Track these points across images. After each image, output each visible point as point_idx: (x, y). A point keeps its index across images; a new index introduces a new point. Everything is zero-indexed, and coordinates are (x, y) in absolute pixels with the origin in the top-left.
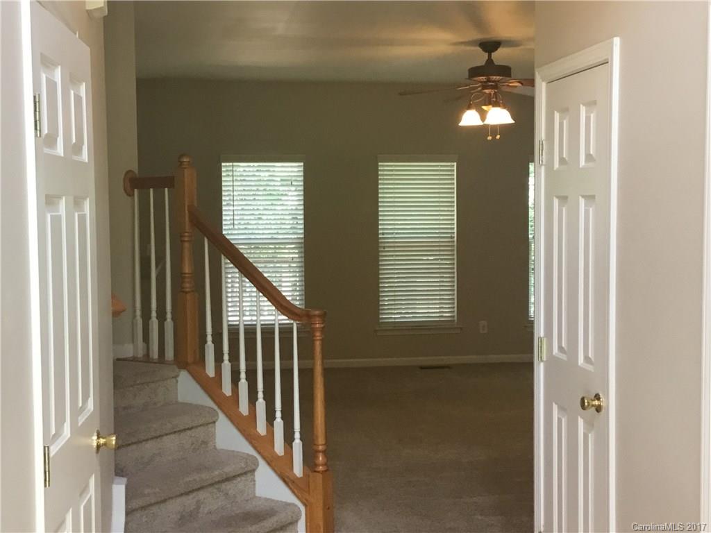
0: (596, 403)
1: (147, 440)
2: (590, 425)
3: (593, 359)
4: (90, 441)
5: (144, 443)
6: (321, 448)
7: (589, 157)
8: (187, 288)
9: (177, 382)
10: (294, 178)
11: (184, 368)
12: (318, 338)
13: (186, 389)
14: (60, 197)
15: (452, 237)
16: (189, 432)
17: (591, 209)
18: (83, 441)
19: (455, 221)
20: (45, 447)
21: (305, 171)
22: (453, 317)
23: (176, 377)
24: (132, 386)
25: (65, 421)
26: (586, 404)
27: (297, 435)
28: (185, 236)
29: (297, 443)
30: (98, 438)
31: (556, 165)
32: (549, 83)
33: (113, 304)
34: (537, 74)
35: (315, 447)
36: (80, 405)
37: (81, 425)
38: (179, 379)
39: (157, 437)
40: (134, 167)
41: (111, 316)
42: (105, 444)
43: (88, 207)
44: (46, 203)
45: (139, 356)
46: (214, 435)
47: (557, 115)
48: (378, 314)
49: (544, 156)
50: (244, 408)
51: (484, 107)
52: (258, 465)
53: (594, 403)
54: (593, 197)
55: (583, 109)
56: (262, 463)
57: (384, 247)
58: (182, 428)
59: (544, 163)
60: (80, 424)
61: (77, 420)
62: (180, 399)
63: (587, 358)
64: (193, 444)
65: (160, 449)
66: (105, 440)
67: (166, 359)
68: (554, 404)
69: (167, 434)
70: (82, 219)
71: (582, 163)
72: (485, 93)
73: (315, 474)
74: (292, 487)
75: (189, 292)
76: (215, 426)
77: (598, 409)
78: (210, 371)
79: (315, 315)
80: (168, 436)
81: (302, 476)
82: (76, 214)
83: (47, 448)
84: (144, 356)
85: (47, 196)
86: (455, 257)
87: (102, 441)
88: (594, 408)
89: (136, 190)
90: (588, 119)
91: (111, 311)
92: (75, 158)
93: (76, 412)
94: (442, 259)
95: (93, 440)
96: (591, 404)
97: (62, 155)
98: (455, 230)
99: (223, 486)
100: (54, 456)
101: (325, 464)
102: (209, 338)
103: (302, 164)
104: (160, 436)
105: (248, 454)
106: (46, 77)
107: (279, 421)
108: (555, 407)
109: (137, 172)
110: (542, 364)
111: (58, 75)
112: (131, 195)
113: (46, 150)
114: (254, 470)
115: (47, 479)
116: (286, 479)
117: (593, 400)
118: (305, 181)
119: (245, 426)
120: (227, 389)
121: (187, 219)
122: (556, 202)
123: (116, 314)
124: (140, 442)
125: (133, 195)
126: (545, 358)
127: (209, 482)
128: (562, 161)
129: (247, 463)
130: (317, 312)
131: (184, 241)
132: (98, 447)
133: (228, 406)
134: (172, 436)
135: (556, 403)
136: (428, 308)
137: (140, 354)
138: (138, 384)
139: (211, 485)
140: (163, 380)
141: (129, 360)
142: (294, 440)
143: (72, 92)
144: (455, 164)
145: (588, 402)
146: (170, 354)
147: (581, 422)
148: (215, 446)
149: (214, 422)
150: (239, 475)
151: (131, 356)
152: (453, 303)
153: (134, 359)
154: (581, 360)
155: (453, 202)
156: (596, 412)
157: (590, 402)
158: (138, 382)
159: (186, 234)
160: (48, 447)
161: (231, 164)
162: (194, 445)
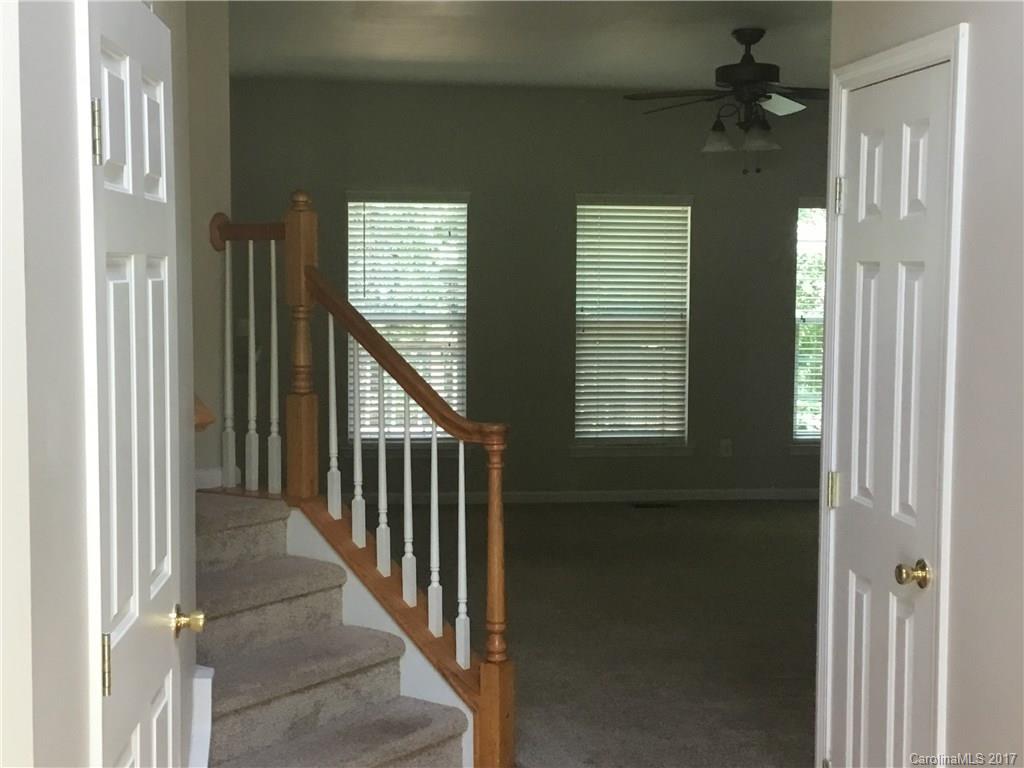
0: (920, 573)
1: (241, 611)
2: (907, 606)
3: (915, 509)
4: (165, 620)
5: (238, 615)
6: (497, 627)
7: (914, 204)
8: (300, 388)
9: (286, 525)
10: (453, 226)
11: (297, 506)
12: (496, 466)
13: (300, 536)
14: (127, 256)
15: (682, 316)
16: (302, 601)
17: (916, 284)
18: (157, 619)
19: (688, 293)
20: (103, 636)
21: (469, 216)
22: (683, 432)
23: (285, 519)
24: (220, 531)
25: (132, 594)
26: (904, 575)
27: (462, 608)
28: (299, 312)
29: (463, 621)
30: (179, 615)
31: (862, 214)
32: (852, 91)
33: (197, 412)
34: (834, 77)
35: (489, 627)
36: (154, 567)
37: (155, 597)
38: (289, 521)
39: (256, 608)
40: (226, 207)
41: (193, 429)
42: (188, 625)
43: (165, 270)
44: (108, 266)
45: (230, 486)
46: (339, 604)
47: (864, 140)
48: (574, 427)
49: (842, 202)
50: (384, 567)
52: (404, 650)
53: (916, 574)
54: (921, 265)
55: (907, 131)
56: (409, 645)
57: (584, 329)
58: (292, 594)
59: (842, 211)
60: (152, 597)
61: (149, 589)
62: (291, 550)
63: (904, 506)
64: (308, 618)
65: (261, 624)
66: (187, 619)
67: (270, 491)
68: (850, 572)
69: (271, 603)
70: (158, 288)
71: (904, 211)
73: (489, 665)
74: (454, 684)
75: (305, 394)
76: (341, 591)
77: (922, 583)
78: (335, 510)
79: (492, 433)
80: (274, 606)
81: (468, 667)
82: (150, 282)
83: (106, 637)
84: (238, 485)
85: (109, 255)
86: (687, 345)
87: (184, 620)
88: (915, 581)
89: (228, 242)
90: (914, 147)
91: (194, 423)
92: (148, 196)
93: (148, 577)
94: (667, 348)
95: (171, 619)
96: (912, 575)
97: (131, 192)
98: (688, 306)
99: (352, 681)
100: (115, 648)
101: (504, 652)
102: (334, 462)
103: (465, 206)
104: (261, 606)
105: (389, 634)
106: (109, 73)
107: (435, 588)
108: (852, 577)
109: (229, 214)
110: (833, 512)
111: (125, 70)
112: (221, 249)
113: (109, 186)
114: (398, 658)
115: (107, 685)
116: (446, 672)
117: (913, 570)
118: (469, 231)
119: (386, 592)
120: (359, 538)
121: (303, 285)
122: (860, 270)
123: (200, 427)
124: (232, 614)
125: (225, 249)
126: (837, 503)
127: (333, 675)
128: (871, 208)
129: (388, 646)
130: (495, 428)
131: (299, 319)
132: (178, 629)
133: (362, 562)
134: (279, 607)
135: (853, 571)
136: (646, 419)
137: (232, 482)
138: (229, 529)
139: (337, 679)
140: (266, 523)
141: (217, 493)
142: (457, 614)
143: (145, 97)
144: (689, 209)
145: (906, 572)
146: (275, 484)
147: (893, 601)
148: (341, 621)
149: (340, 586)
150: (377, 665)
151: (219, 485)
152: (683, 412)
153: (223, 491)
154: (895, 509)
155: (686, 264)
156: (918, 587)
157: (910, 572)
158: (230, 526)
159: (301, 309)
160: (109, 636)
161: (362, 204)
162: (310, 620)
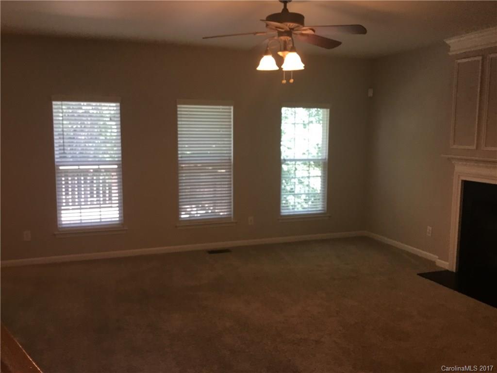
10: (112, 115)
15: (230, 159)
19: (232, 148)
21: (121, 110)
22: (230, 214)
51: (280, 53)
72: (281, 40)
86: (232, 173)
98: (232, 155)
103: (119, 104)
144: (232, 108)
152: (231, 205)
155: (231, 134)
161: (61, 103)
